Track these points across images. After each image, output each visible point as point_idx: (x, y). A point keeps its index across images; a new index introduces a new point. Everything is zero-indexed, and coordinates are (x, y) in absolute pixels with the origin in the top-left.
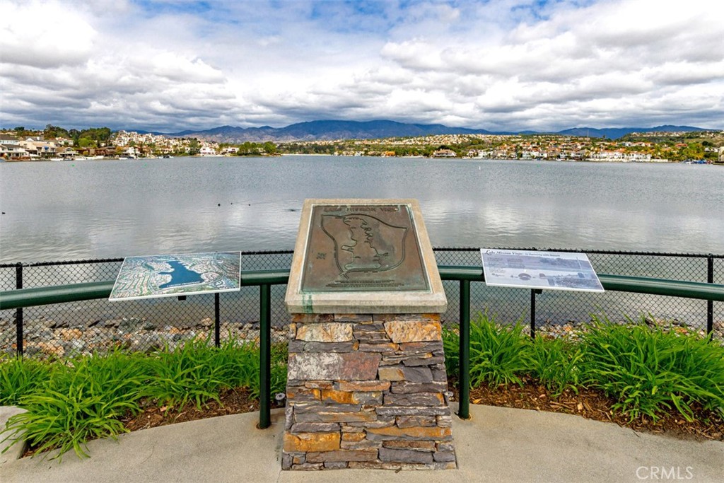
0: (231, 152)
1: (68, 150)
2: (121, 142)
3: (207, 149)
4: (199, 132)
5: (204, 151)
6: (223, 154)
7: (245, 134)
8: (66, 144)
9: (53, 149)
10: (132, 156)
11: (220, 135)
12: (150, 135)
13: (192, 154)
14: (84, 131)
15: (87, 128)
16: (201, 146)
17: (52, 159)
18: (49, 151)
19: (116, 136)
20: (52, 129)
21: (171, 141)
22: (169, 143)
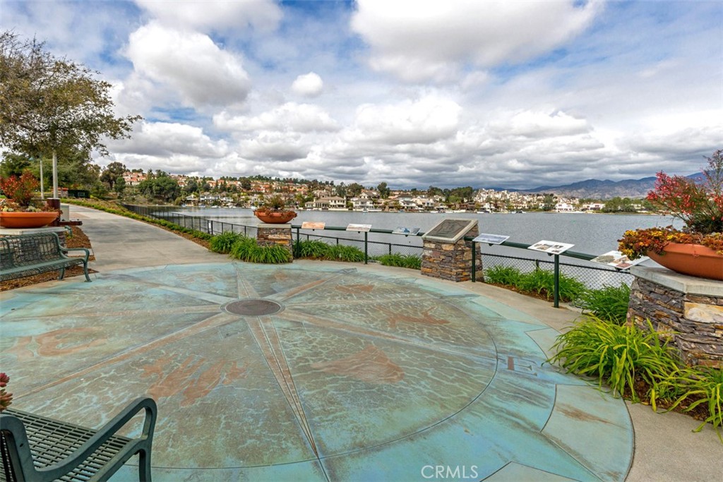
0: (594, 209)
1: (441, 205)
2: (480, 198)
3: (563, 206)
4: (557, 188)
5: (560, 207)
6: (583, 210)
7: (617, 188)
8: (441, 200)
9: (432, 204)
10: (489, 210)
11: (583, 190)
12: (505, 192)
13: (546, 209)
14: (453, 190)
15: (455, 188)
16: (556, 202)
17: (432, 212)
18: (430, 205)
19: (476, 194)
20: (433, 189)
21: (525, 198)
22: (523, 199)
